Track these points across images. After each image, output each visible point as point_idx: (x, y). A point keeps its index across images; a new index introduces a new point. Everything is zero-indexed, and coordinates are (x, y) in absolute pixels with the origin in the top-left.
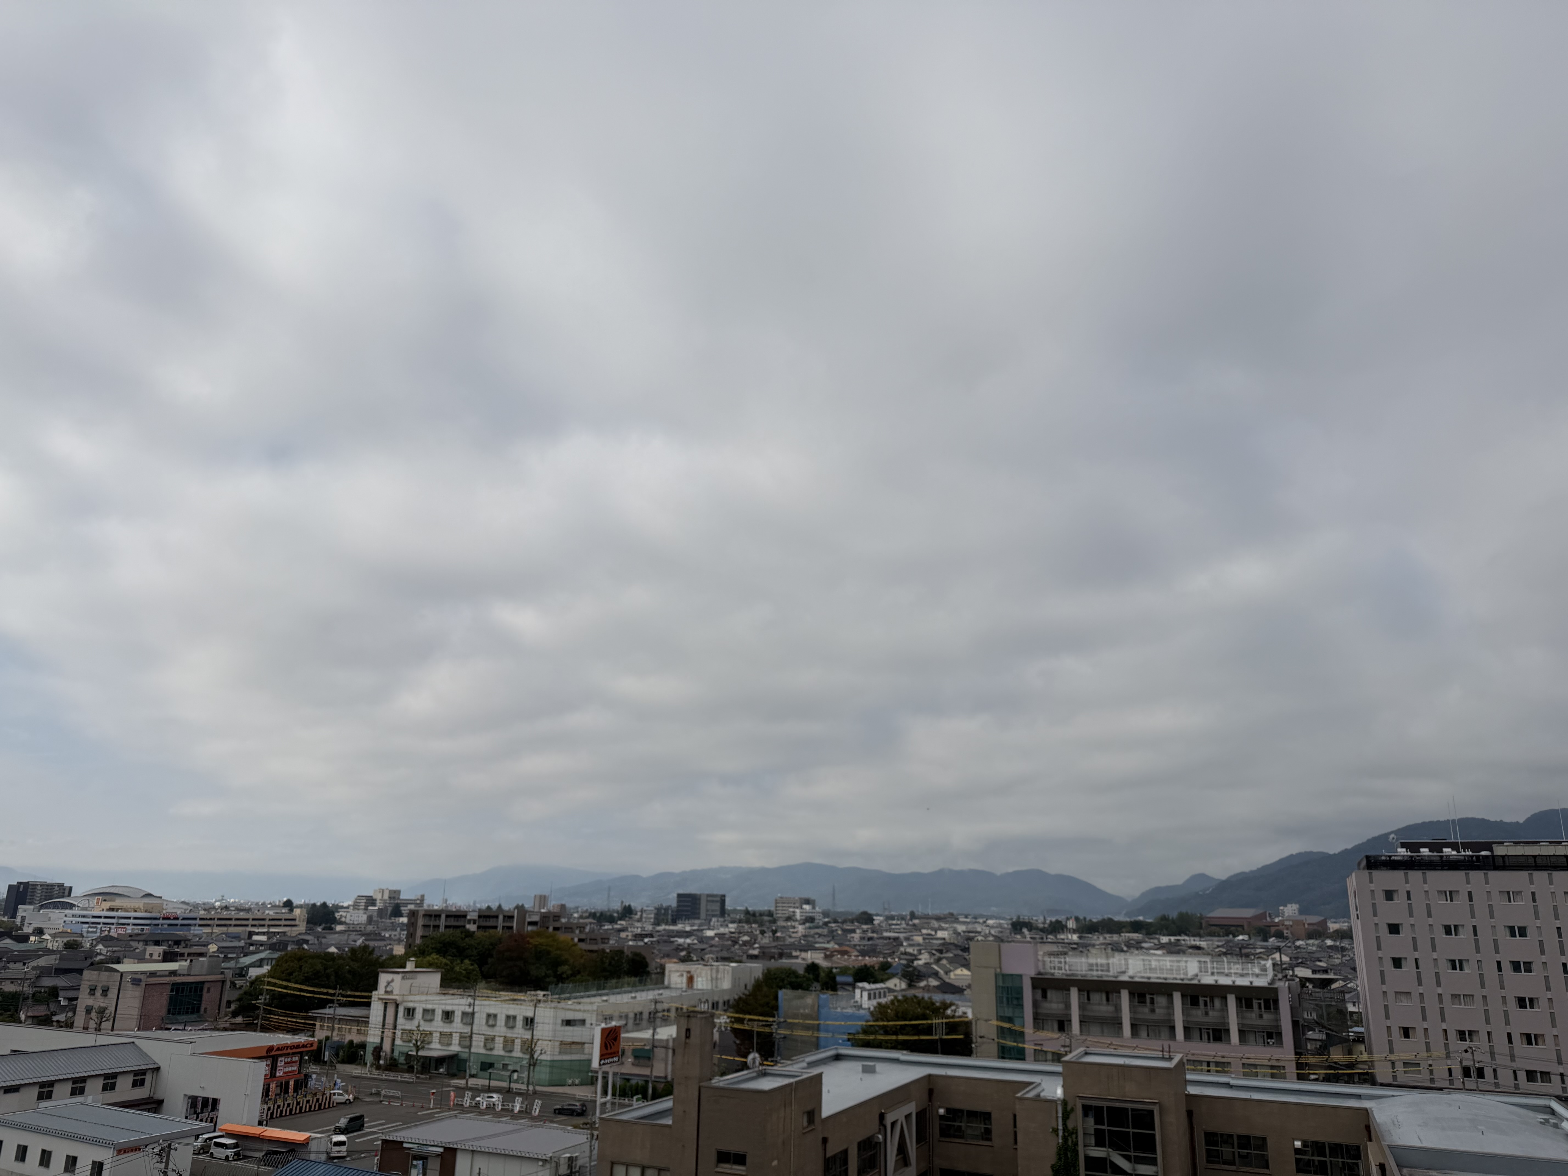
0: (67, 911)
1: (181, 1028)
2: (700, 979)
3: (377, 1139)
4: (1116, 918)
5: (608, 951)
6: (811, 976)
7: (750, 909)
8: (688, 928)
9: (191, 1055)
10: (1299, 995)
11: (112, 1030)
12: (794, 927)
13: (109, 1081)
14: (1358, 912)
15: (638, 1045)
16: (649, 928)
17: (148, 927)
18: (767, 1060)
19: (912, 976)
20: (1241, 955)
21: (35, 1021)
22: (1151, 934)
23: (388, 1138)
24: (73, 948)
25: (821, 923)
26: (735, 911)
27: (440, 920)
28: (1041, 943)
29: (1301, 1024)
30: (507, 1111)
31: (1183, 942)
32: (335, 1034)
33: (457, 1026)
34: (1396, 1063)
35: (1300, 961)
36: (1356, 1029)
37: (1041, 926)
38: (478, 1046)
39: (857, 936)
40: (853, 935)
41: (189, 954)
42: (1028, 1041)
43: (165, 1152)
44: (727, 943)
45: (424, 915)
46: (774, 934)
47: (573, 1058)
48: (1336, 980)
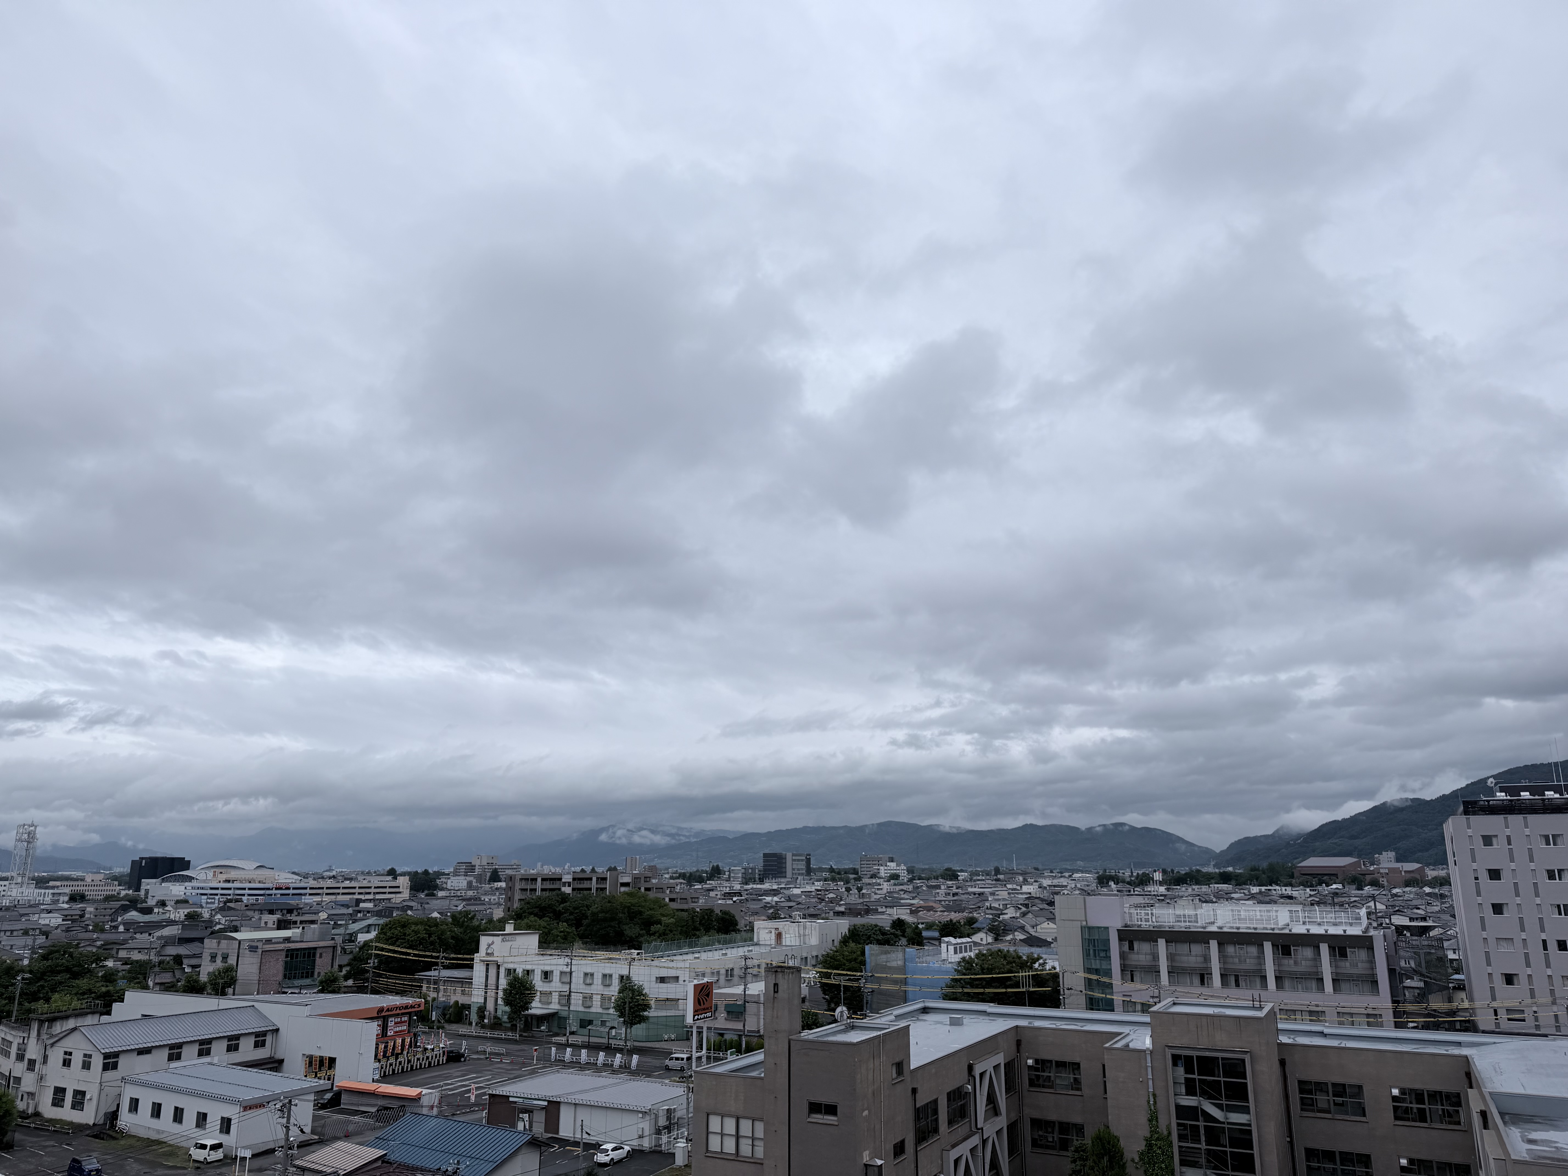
0: (187, 884)
1: (297, 991)
2: (787, 936)
3: (485, 1094)
4: (1205, 870)
5: (698, 910)
6: (899, 932)
7: (834, 867)
8: (775, 887)
9: (307, 1016)
10: (1395, 943)
11: (233, 995)
12: (880, 885)
13: (233, 1043)
14: (1456, 858)
15: (731, 1001)
16: (737, 887)
17: (262, 897)
18: (857, 1015)
19: (998, 930)
20: (1334, 904)
21: (163, 987)
22: (1240, 885)
23: (494, 1093)
24: (194, 919)
25: (905, 880)
26: (821, 870)
27: (536, 884)
28: (1128, 895)
29: (1397, 972)
30: (607, 1066)
31: (1274, 892)
32: (441, 995)
33: (556, 985)
34: (1499, 1011)
35: (1397, 909)
36: (1456, 977)
37: (1128, 879)
38: (577, 1004)
39: (942, 891)
40: (938, 891)
41: (301, 922)
42: (1116, 992)
43: (286, 1109)
44: (814, 900)
45: (521, 879)
46: (859, 892)
47: (668, 1014)
48: (1435, 927)
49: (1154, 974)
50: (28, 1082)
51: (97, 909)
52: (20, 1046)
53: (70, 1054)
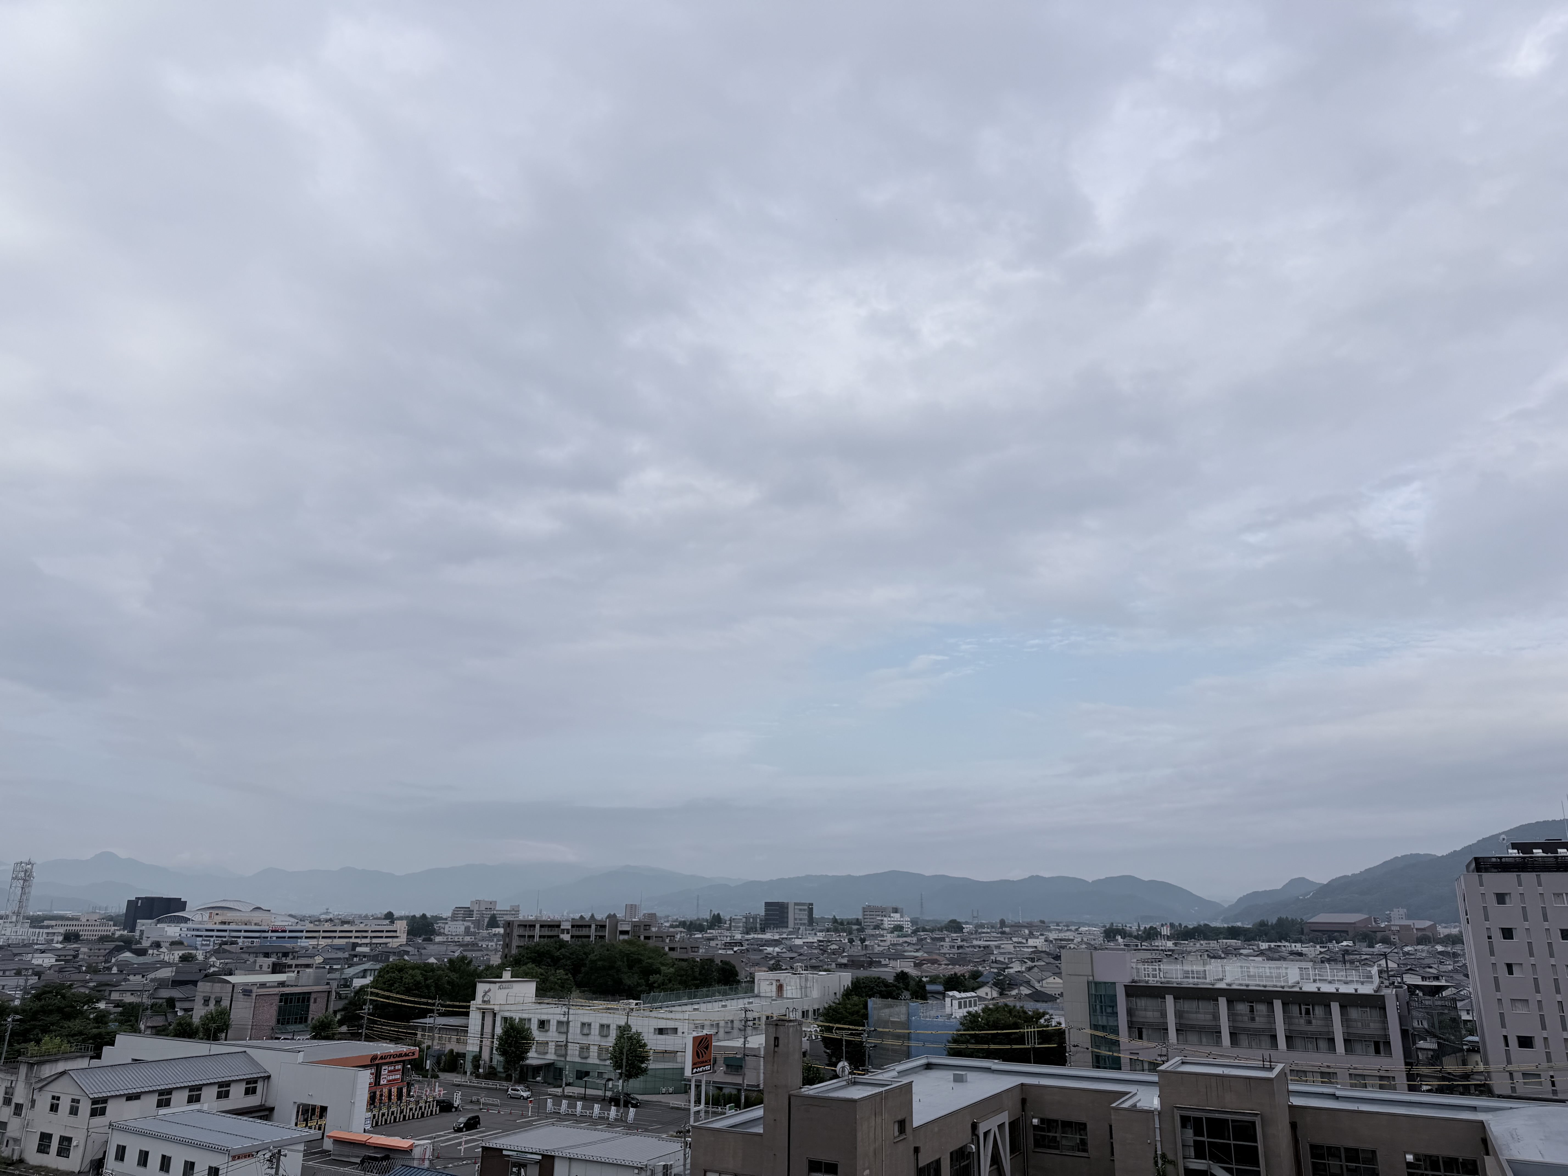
0: (182, 925)
1: (290, 1037)
2: (789, 988)
3: (477, 1147)
4: (1213, 924)
5: (698, 960)
6: (901, 985)
7: (837, 917)
8: (777, 937)
9: (299, 1063)
10: (1407, 1003)
11: (226, 1040)
12: (883, 936)
13: (224, 1089)
14: (1468, 916)
15: (730, 1054)
16: (738, 936)
17: (258, 940)
18: (859, 1070)
19: (1003, 984)
20: (1344, 962)
21: (154, 1031)
22: (1249, 941)
23: (488, 1145)
24: (188, 961)
25: (909, 933)
26: (823, 920)
27: (534, 930)
28: (1135, 950)
29: (1410, 1033)
30: (603, 1119)
31: (1284, 949)
32: (436, 1042)
33: (553, 1035)
34: (1515, 1074)
35: (1409, 967)
36: (1470, 1038)
37: (1136, 934)
38: (573, 1054)
39: (947, 943)
40: (942, 943)
41: (297, 966)
42: (1124, 1050)
43: (275, 1159)
44: (816, 951)
45: (519, 926)
46: (862, 943)
47: (666, 1067)
48: (1447, 987)
49: (1162, 1031)
50: (14, 1127)
51: (91, 950)
52: (8, 1090)
53: (58, 1098)
